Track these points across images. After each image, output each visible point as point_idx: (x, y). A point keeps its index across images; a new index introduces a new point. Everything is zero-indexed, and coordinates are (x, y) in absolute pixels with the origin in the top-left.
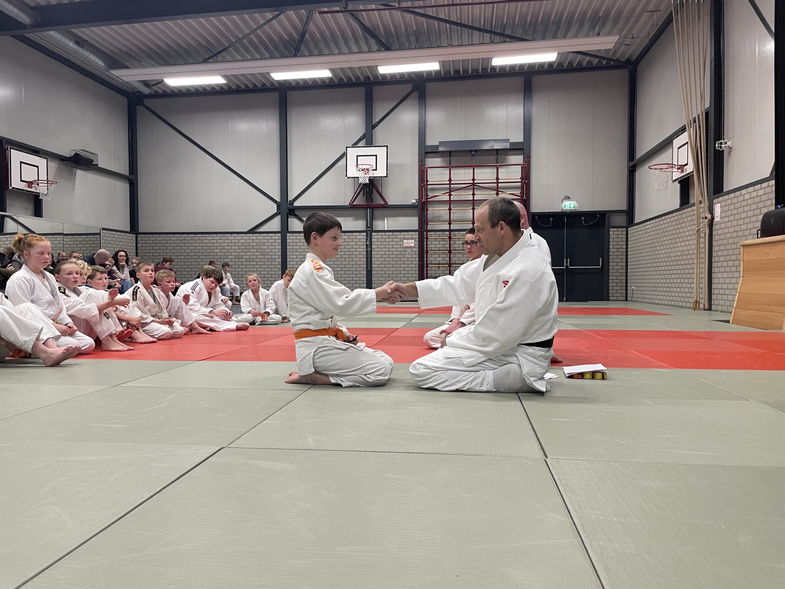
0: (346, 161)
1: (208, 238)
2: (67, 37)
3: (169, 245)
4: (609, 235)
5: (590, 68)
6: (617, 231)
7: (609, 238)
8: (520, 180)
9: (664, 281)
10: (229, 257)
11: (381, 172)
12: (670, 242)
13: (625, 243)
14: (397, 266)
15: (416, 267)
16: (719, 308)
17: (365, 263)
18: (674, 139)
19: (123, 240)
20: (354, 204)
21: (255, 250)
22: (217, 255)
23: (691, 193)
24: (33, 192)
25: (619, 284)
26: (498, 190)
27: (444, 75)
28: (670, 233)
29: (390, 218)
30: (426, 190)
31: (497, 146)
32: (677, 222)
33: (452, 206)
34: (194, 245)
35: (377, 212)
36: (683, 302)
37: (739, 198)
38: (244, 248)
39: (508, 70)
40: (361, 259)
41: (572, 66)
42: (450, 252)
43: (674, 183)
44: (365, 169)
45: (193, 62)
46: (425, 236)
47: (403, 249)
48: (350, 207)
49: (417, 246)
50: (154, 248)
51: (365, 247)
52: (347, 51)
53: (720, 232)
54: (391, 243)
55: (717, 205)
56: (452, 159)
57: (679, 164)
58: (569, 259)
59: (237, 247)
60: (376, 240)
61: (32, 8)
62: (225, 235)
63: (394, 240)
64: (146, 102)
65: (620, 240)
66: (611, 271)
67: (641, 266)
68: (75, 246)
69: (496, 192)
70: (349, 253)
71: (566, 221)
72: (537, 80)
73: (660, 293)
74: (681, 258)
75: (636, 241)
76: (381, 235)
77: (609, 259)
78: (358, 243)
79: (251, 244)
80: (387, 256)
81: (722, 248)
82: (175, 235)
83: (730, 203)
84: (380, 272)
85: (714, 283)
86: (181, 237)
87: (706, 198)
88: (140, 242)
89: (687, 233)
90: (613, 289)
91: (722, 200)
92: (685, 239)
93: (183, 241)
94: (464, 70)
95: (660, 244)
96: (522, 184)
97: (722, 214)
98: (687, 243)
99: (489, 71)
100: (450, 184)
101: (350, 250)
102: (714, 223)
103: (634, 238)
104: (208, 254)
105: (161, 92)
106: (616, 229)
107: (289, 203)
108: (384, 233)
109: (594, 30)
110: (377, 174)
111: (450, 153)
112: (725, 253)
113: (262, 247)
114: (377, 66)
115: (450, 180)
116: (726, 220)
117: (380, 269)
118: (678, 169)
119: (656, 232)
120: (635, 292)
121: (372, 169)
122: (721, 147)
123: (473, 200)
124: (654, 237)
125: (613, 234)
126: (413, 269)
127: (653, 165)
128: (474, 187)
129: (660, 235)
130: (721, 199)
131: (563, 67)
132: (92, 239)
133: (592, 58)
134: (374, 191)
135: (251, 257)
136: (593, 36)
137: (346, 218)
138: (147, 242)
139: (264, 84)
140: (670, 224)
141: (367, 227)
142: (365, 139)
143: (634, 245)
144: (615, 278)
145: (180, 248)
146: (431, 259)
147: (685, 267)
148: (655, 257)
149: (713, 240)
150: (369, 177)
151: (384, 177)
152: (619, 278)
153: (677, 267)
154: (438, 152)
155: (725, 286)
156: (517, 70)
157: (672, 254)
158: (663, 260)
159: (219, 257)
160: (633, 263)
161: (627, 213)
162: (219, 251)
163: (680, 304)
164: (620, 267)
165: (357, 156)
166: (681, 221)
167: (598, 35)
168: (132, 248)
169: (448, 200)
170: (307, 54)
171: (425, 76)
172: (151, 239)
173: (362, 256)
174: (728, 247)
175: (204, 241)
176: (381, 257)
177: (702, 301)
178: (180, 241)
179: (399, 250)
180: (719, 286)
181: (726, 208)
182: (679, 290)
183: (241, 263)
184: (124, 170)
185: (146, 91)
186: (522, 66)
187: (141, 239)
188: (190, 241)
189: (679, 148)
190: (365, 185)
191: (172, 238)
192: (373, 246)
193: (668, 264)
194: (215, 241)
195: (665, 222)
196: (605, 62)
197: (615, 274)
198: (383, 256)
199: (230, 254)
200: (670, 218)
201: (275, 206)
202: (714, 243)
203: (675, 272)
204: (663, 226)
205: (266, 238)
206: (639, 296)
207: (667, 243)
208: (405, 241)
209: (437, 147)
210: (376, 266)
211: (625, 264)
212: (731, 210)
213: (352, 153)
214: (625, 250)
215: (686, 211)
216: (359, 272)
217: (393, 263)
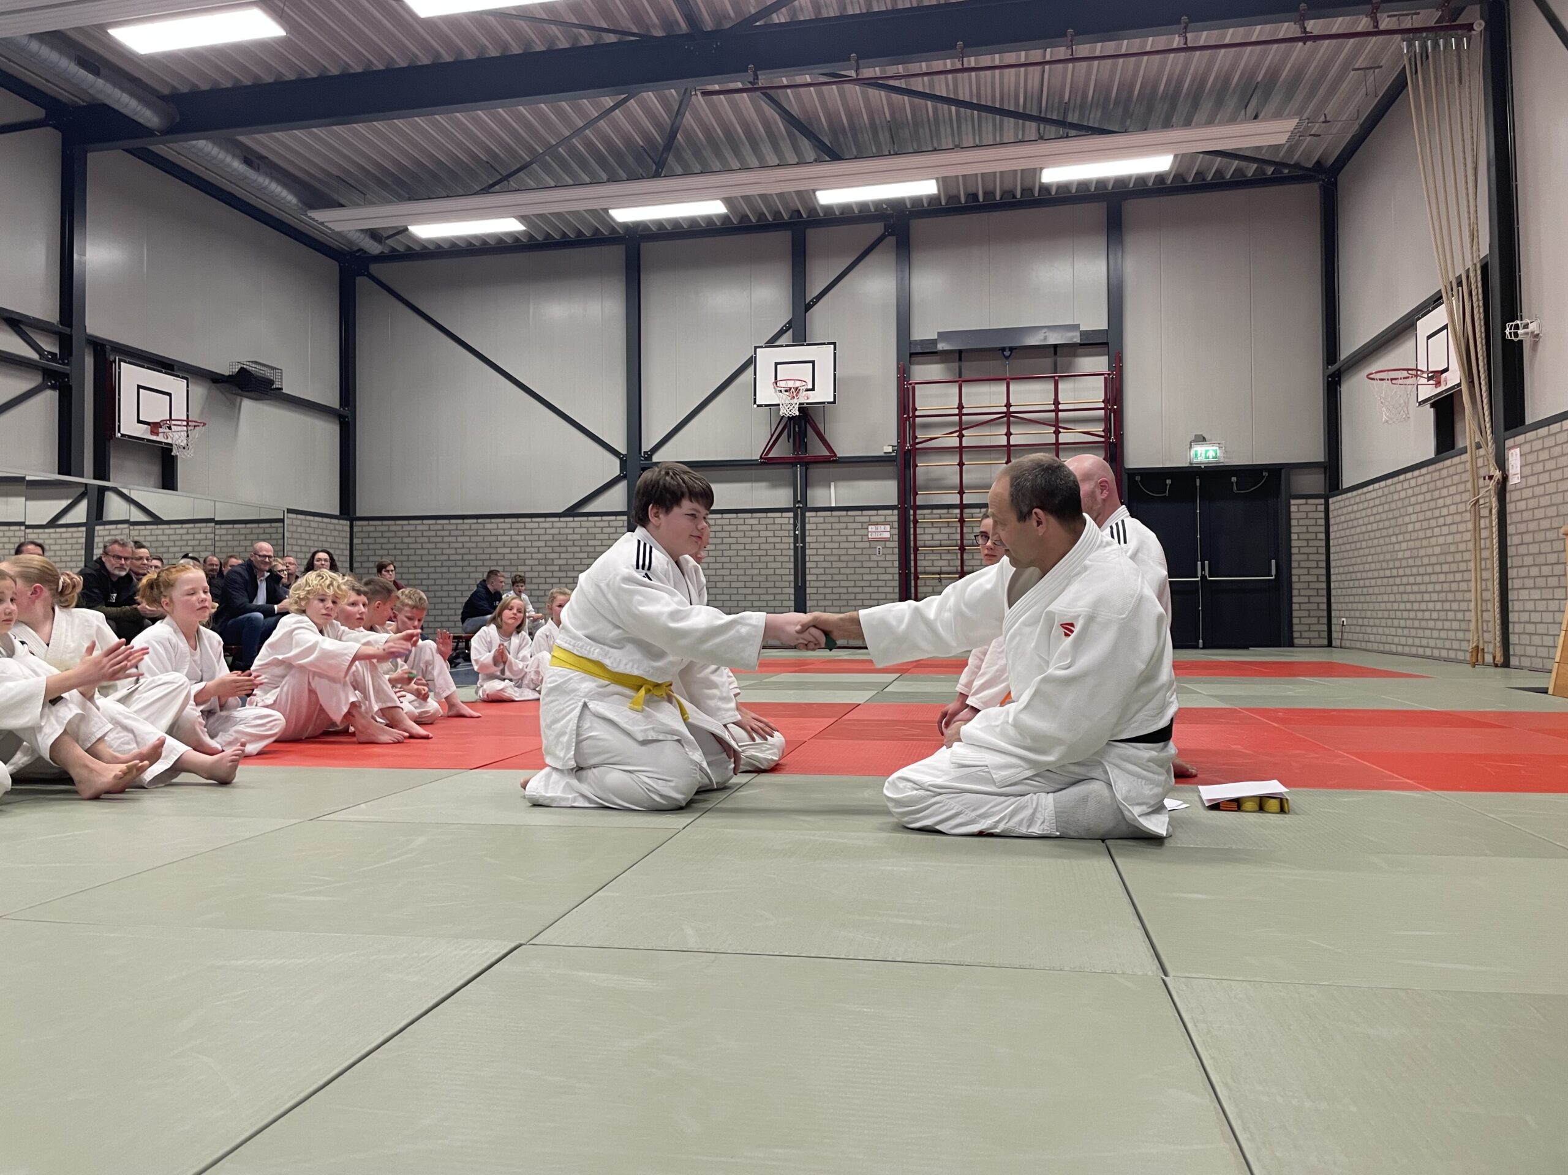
0: (755, 374)
1: (488, 526)
2: (227, 151)
3: (412, 540)
4: (1289, 512)
5: (1240, 182)
6: (1306, 504)
7: (1289, 519)
8: (1102, 405)
9: (1409, 606)
10: (527, 562)
11: (823, 394)
12: (1418, 526)
13: (1323, 529)
14: (855, 577)
15: (893, 580)
16: (1526, 662)
17: (792, 571)
18: (1419, 319)
19: (326, 532)
20: (769, 456)
21: (578, 549)
22: (504, 559)
23: (1458, 427)
24: (161, 443)
25: (1313, 613)
26: (1057, 426)
27: (946, 204)
28: (1418, 508)
29: (841, 484)
30: (913, 427)
31: (1054, 339)
32: (1432, 486)
33: (964, 457)
34: (460, 539)
35: (816, 472)
36: (1448, 649)
37: (1558, 436)
38: (557, 543)
39: (1074, 191)
40: (785, 565)
41: (1204, 179)
42: (962, 549)
43: (1421, 408)
44: (790, 389)
45: (462, 192)
46: (912, 518)
47: (867, 545)
48: (763, 463)
49: (896, 538)
50: (384, 546)
51: (792, 540)
52: (756, 163)
53: (1522, 505)
54: (843, 532)
55: (1512, 451)
56: (965, 365)
57: (1430, 370)
58: (1206, 562)
59: (542, 544)
60: (814, 526)
61: (162, 98)
62: (520, 520)
63: (850, 526)
64: (374, 269)
65: (1313, 522)
66: (1295, 586)
67: (1359, 575)
68: (237, 543)
69: (1054, 429)
70: (759, 553)
71: (1198, 484)
72: (1132, 208)
73: (1400, 632)
74: (1442, 559)
75: (1345, 525)
76: (824, 517)
77: (1290, 561)
78: (777, 533)
79: (569, 537)
80: (836, 558)
81: (1528, 538)
82: (425, 522)
83: (1541, 447)
84: (821, 591)
85: (1512, 611)
86: (436, 524)
87: (1489, 438)
88: (358, 535)
89: (1453, 509)
90: (1300, 624)
91: (1523, 441)
92: (1449, 520)
93: (439, 533)
94: (985, 193)
95: (1397, 530)
96: (1106, 413)
97: (1524, 469)
98: (1454, 528)
99: (1036, 194)
100: (960, 415)
101: (763, 546)
102: (1508, 488)
103: (1343, 518)
104: (487, 557)
105: (401, 249)
106: (1303, 501)
107: (644, 457)
108: (829, 513)
109: (1246, 106)
110: (814, 397)
111: (959, 355)
112: (1534, 549)
113: (590, 543)
114: (814, 191)
115: (961, 407)
116: (1532, 480)
117: (822, 584)
118: (1429, 379)
119: (1386, 507)
120: (1347, 629)
121: (805, 388)
122: (1516, 335)
123: (1009, 446)
124: (1384, 516)
125: (1298, 511)
126: (889, 584)
127: (1376, 373)
128: (1008, 420)
129: (1396, 513)
130: (1520, 439)
131: (1184, 181)
132: (268, 531)
133: (1243, 164)
134: (810, 431)
135: (570, 562)
136: (1245, 120)
137: (755, 484)
138: (372, 535)
139: (597, 229)
140: (1417, 490)
141: (796, 501)
142: (791, 330)
143: (1343, 533)
144: (1306, 599)
145: (433, 546)
146: (925, 563)
147: (1450, 577)
148: (1388, 557)
149: (1508, 521)
150: (800, 404)
151: (829, 403)
152: (1312, 599)
153: (1434, 578)
154: (935, 353)
155: (1536, 617)
156: (1093, 190)
157: (1422, 552)
158: (1404, 563)
159: (508, 563)
160: (1341, 570)
161: (1325, 468)
162: (508, 550)
163: (1444, 653)
164: (1315, 579)
165: (776, 364)
166: (1439, 484)
167: (1256, 117)
168: (342, 546)
169: (958, 445)
170: (679, 171)
171: (909, 206)
172: (378, 528)
173: (787, 559)
174: (1540, 537)
175: (481, 532)
176: (825, 561)
177: (1489, 648)
178: (433, 533)
179: (858, 545)
180: (1525, 617)
181: (1532, 458)
182: (1439, 625)
183: (550, 574)
184: (331, 398)
185: (375, 248)
186: (1101, 183)
187: (360, 529)
188: (453, 533)
189: (1429, 337)
190: (790, 419)
191: (419, 528)
192: (808, 539)
193: (1415, 570)
194: (501, 532)
195: (1406, 485)
196: (1270, 170)
197: (1303, 592)
198: (827, 558)
199: (529, 556)
200: (1417, 477)
201: (617, 462)
202: (1511, 529)
203: (1430, 588)
204: (1403, 494)
205: (598, 524)
206: (1356, 637)
207: (1410, 528)
208: (871, 528)
209: (934, 342)
210: (814, 578)
211: (1324, 572)
212: (1543, 461)
213: (766, 358)
214: (1323, 543)
215: (1448, 462)
216: (779, 591)
217: (848, 571)
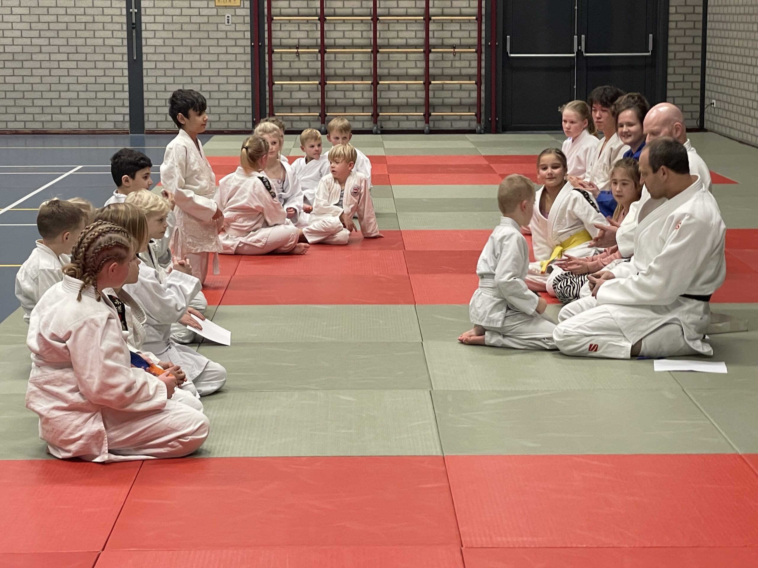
13: (700, 2)
15: (245, 53)
17: (125, 42)
25: (686, 93)
40: (117, 34)
42: (322, 19)
47: (214, 12)
49: (247, 4)
58: (583, 36)
66: (671, 63)
67: (727, 58)
75: (720, 2)
77: (667, 36)
80: (178, 27)
84: (159, 65)
117: (162, 57)
120: (718, 111)
126: (239, 58)
143: (718, 9)
144: (680, 78)
146: (280, 34)
164: (690, 56)
173: (118, 27)
176: (164, 30)
179: (204, 12)
192: (143, 4)
197: (678, 71)
198: (167, 27)
206: (722, 121)
210: (152, 50)
211: (699, 48)
214: (701, 18)
216: (110, 65)
217: (191, 42)
